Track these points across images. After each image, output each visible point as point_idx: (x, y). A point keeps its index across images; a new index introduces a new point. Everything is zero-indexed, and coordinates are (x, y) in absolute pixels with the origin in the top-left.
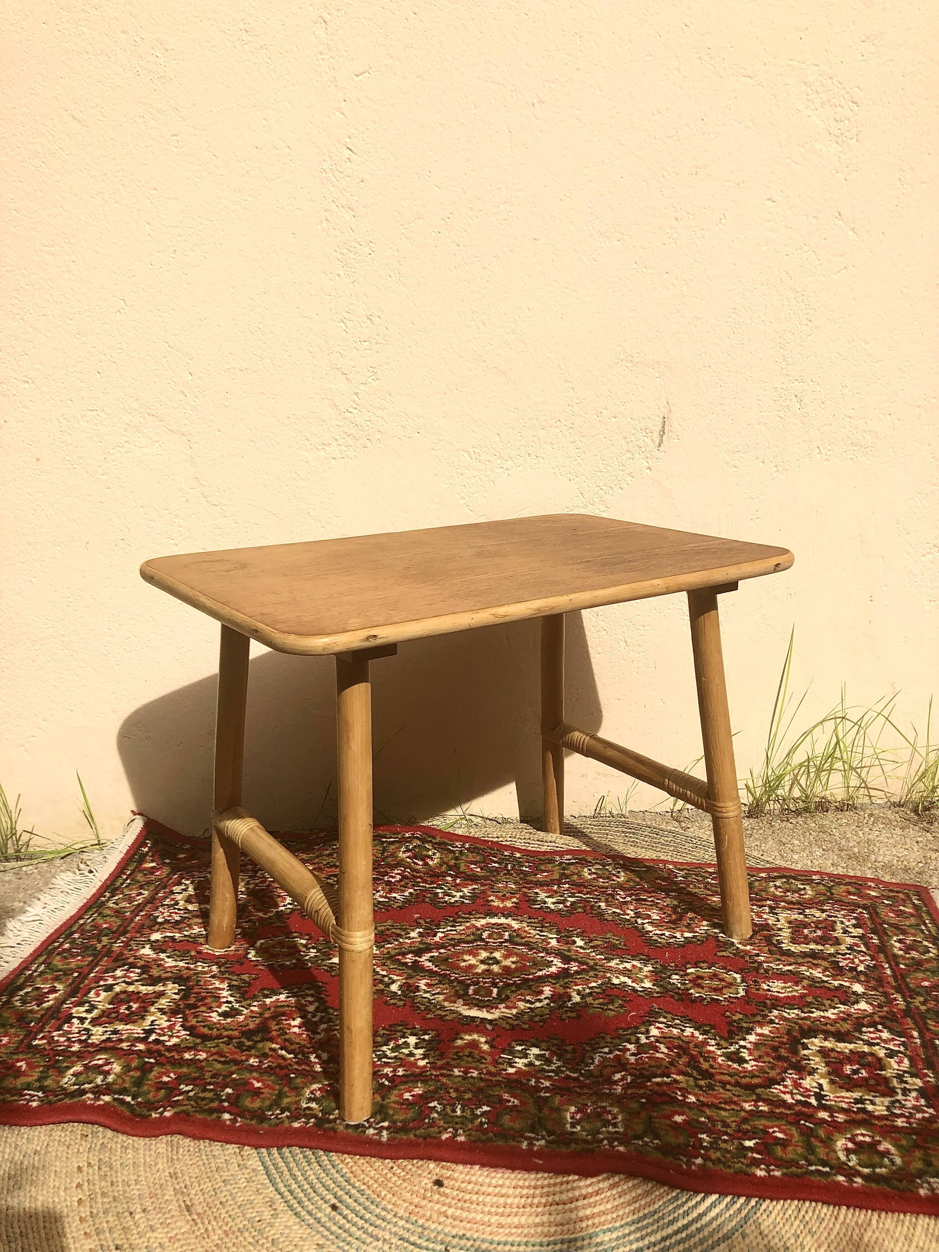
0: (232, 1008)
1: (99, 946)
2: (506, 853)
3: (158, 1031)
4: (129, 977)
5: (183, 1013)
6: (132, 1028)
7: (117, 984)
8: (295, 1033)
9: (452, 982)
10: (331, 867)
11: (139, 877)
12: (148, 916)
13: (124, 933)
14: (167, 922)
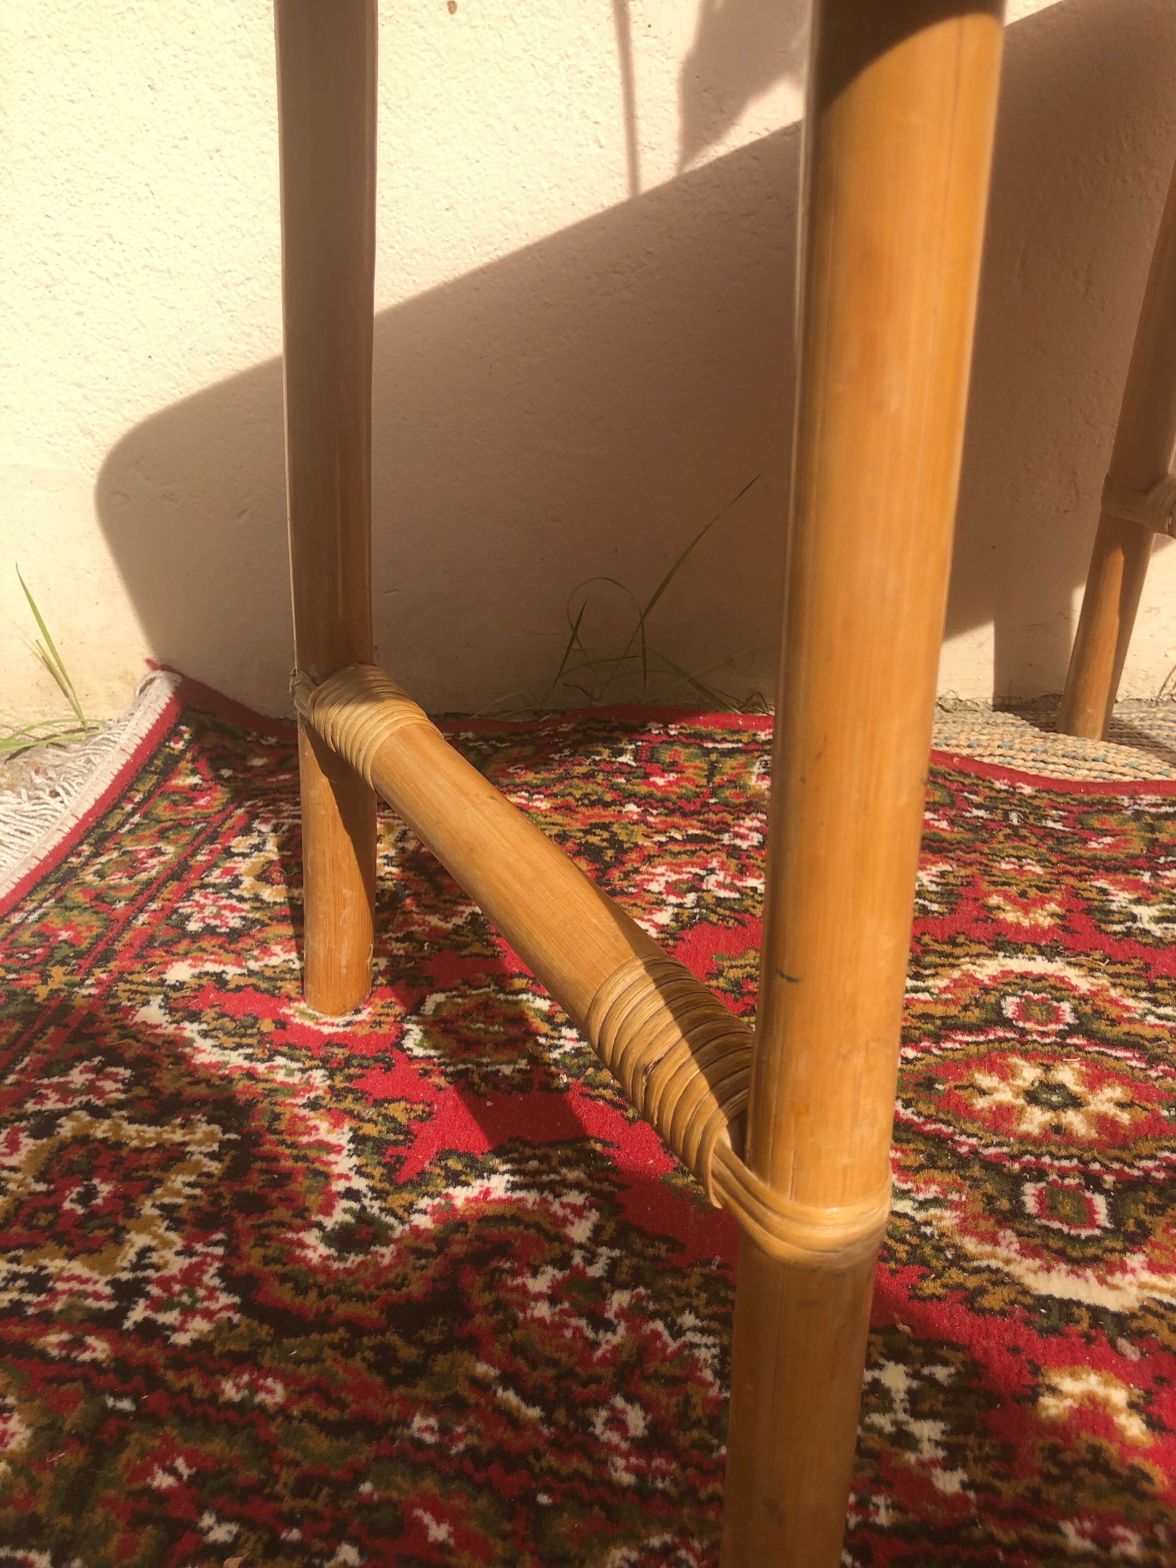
0: (362, 1216)
1: (42, 992)
2: (998, 785)
3: (154, 1290)
4: (101, 1093)
5: (228, 1225)
6: (85, 1273)
7: (67, 1113)
8: (541, 1321)
9: (963, 1162)
10: (593, 804)
11: (161, 809)
12: (168, 912)
13: (105, 958)
14: (210, 931)
